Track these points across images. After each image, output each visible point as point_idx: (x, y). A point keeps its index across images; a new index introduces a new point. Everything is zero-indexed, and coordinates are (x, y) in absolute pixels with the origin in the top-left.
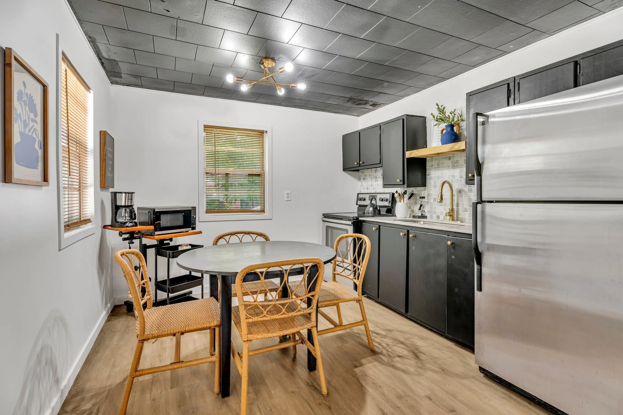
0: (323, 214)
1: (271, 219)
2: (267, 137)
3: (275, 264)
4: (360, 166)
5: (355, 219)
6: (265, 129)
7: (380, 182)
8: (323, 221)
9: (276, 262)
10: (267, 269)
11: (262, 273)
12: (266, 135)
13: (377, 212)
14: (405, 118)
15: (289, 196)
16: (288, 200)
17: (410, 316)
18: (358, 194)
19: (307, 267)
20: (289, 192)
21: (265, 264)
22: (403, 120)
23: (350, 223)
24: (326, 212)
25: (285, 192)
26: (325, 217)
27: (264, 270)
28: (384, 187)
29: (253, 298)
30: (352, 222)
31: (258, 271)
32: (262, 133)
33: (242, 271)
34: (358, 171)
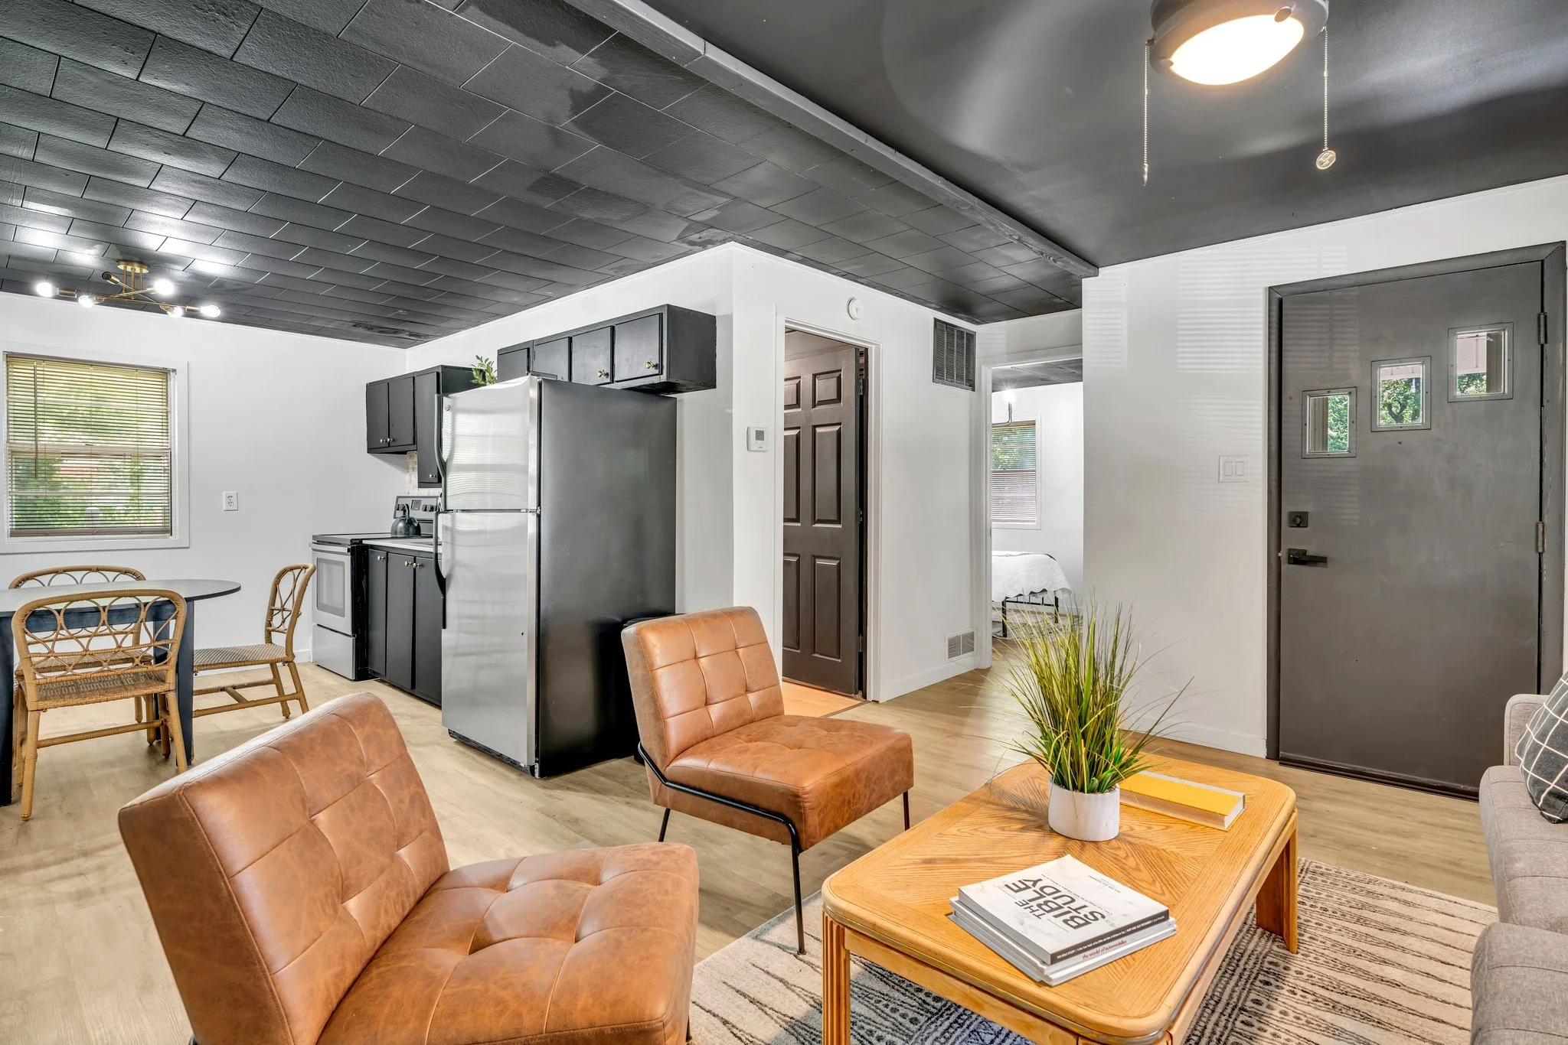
0: (314, 537)
1: (188, 548)
2: (175, 383)
3: (80, 597)
4: (389, 446)
5: (355, 544)
6: (170, 367)
7: (414, 477)
8: (314, 550)
9: (81, 594)
10: (68, 605)
11: (59, 611)
12: (174, 377)
13: (411, 530)
14: (440, 371)
15: (234, 500)
16: (231, 508)
17: (419, 692)
18: (398, 498)
19: (146, 604)
20: (233, 493)
21: (62, 597)
22: (438, 373)
23: (344, 550)
24: (320, 531)
25: (224, 494)
26: (319, 543)
27: (61, 606)
28: (419, 487)
29: (47, 647)
30: (349, 549)
31: (53, 607)
32: (165, 373)
33: (20, 609)
34: (404, 453)
